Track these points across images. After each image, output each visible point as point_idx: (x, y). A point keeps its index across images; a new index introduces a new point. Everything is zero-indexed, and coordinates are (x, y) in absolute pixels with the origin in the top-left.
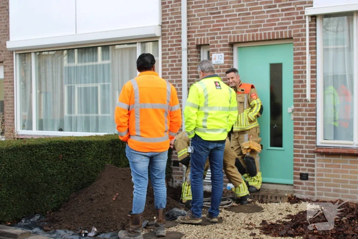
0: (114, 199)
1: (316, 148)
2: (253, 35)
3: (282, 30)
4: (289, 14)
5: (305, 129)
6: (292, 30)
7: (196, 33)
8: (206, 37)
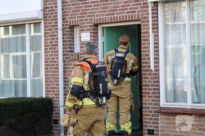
1: (159, 109)
2: (111, 17)
3: (132, 14)
5: (151, 93)
6: (140, 13)
7: (69, 16)
8: (76, 19)
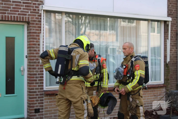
3: (23, 16)
4: (28, 6)
6: (30, 17)
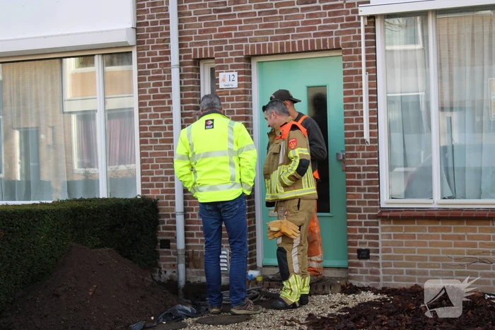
0: (91, 293)
1: (379, 211)
2: (282, 44)
3: (324, 38)
4: (335, 14)
5: (362, 184)
6: (340, 36)
7: (193, 41)
8: (208, 46)
